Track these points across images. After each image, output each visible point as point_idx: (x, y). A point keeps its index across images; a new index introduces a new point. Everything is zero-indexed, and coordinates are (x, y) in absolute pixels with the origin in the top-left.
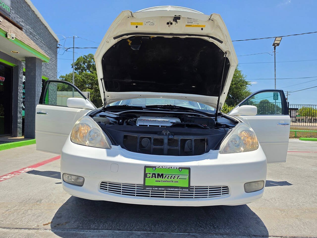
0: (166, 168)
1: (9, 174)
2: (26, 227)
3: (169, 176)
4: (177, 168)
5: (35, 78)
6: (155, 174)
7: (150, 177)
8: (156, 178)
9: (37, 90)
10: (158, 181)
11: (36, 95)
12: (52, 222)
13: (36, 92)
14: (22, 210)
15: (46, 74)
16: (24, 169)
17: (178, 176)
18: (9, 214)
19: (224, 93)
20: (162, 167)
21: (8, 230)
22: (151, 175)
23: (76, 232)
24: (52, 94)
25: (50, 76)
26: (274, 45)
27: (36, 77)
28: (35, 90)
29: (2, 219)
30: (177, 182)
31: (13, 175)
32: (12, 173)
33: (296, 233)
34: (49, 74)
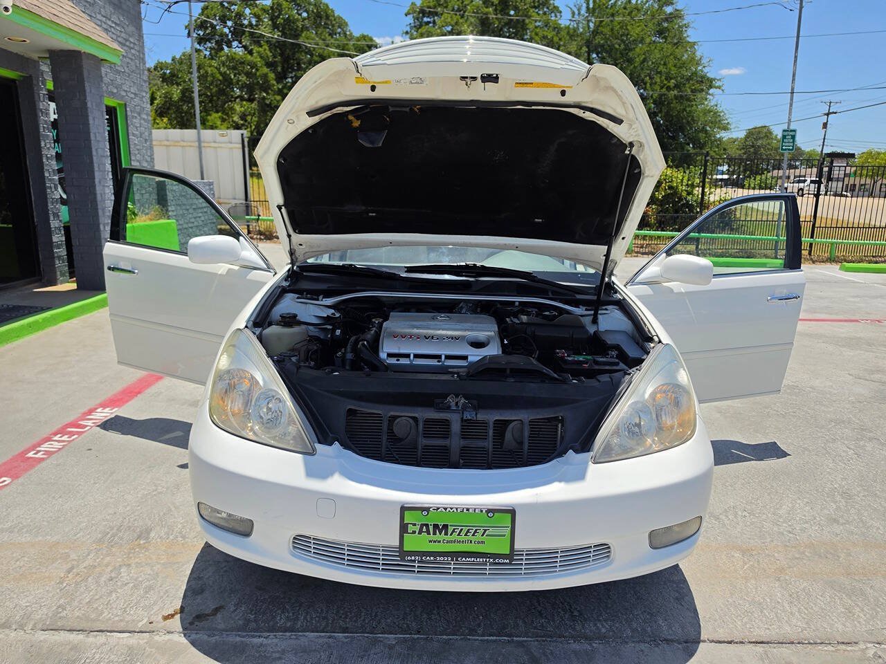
0: (455, 511)
1: (55, 434)
2: (122, 626)
3: (462, 530)
4: (482, 511)
5: (87, 116)
6: (427, 525)
7: (414, 532)
8: (429, 534)
9: (97, 153)
10: (435, 542)
11: (96, 165)
12: (182, 609)
13: (95, 158)
14: (107, 566)
15: (115, 91)
16: (91, 412)
17: (485, 530)
18: (77, 584)
19: (623, 238)
20: (446, 509)
21: (81, 637)
22: (417, 529)
23: (243, 639)
24: (138, 150)
25: (127, 95)
27: (90, 114)
28: (91, 152)
29: (62, 601)
30: (483, 542)
31: (65, 438)
32: (62, 431)
33: (769, 629)
34: (124, 90)
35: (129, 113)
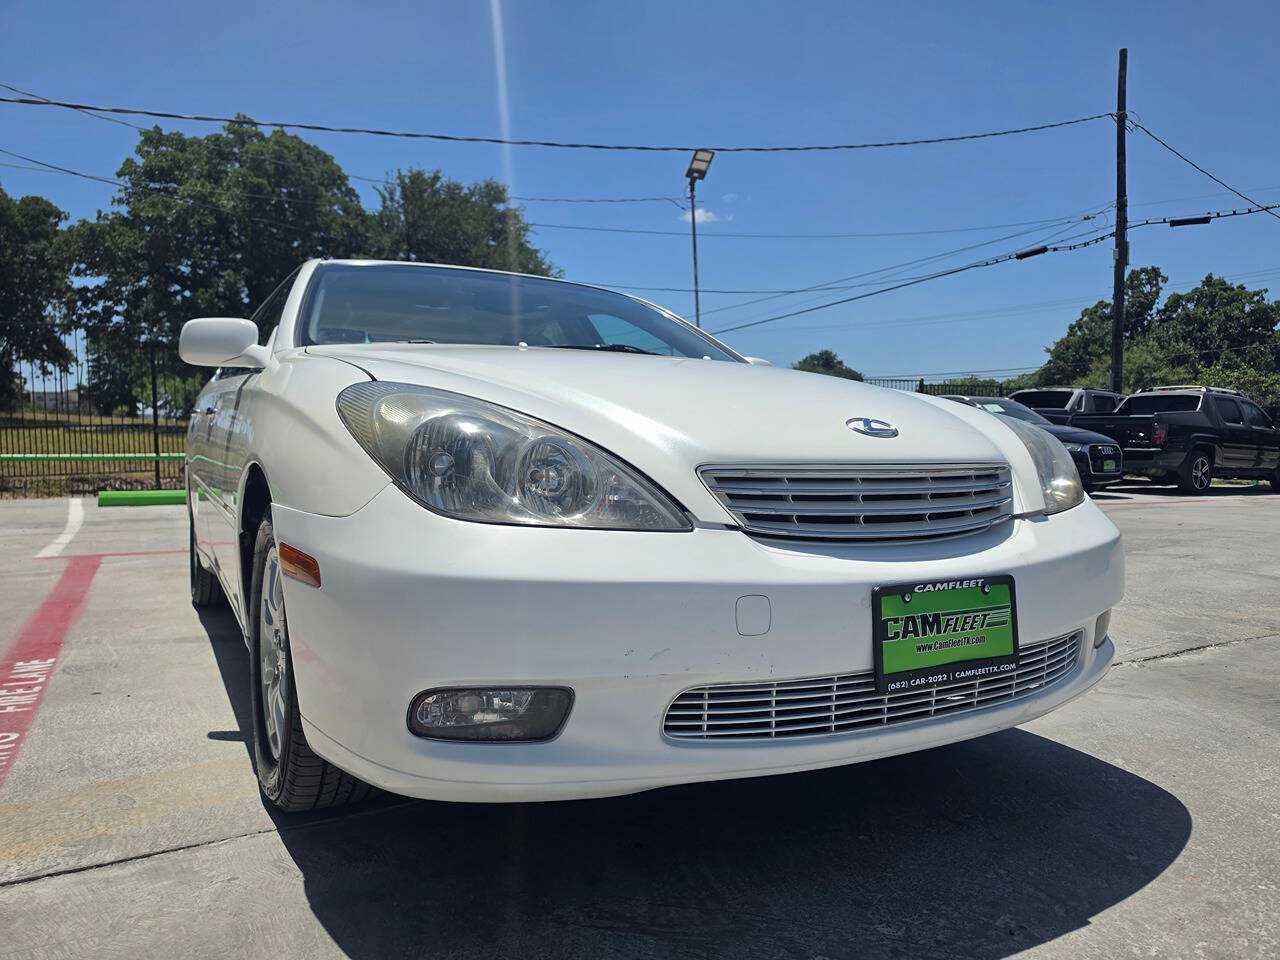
0: (947, 587)
3: (957, 619)
4: (977, 584)
6: (912, 619)
7: (897, 635)
8: (917, 635)
10: (925, 648)
20: (935, 586)
22: (899, 628)
26: (690, 173)
30: (981, 639)
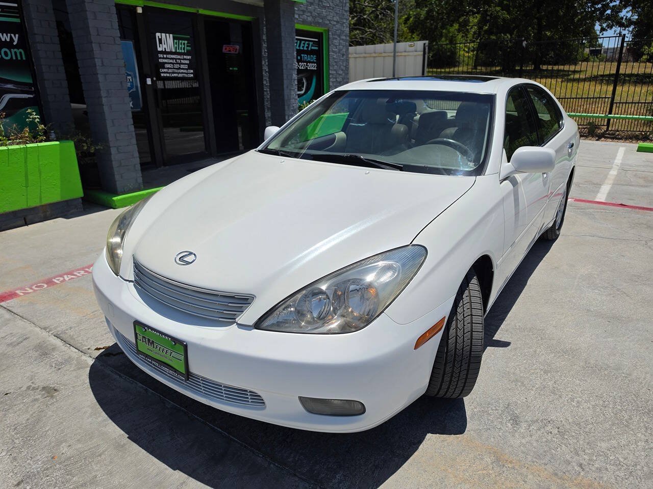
3: (160, 348)
4: (169, 339)
6: (145, 338)
8: (146, 344)
10: (150, 350)
12: (109, 347)
15: (321, 21)
17: (171, 353)
20: (152, 331)
22: (141, 338)
24: (336, 62)
25: (330, 23)
29: (74, 325)
30: (171, 360)
34: (328, 20)
35: (331, 36)
